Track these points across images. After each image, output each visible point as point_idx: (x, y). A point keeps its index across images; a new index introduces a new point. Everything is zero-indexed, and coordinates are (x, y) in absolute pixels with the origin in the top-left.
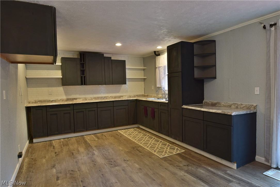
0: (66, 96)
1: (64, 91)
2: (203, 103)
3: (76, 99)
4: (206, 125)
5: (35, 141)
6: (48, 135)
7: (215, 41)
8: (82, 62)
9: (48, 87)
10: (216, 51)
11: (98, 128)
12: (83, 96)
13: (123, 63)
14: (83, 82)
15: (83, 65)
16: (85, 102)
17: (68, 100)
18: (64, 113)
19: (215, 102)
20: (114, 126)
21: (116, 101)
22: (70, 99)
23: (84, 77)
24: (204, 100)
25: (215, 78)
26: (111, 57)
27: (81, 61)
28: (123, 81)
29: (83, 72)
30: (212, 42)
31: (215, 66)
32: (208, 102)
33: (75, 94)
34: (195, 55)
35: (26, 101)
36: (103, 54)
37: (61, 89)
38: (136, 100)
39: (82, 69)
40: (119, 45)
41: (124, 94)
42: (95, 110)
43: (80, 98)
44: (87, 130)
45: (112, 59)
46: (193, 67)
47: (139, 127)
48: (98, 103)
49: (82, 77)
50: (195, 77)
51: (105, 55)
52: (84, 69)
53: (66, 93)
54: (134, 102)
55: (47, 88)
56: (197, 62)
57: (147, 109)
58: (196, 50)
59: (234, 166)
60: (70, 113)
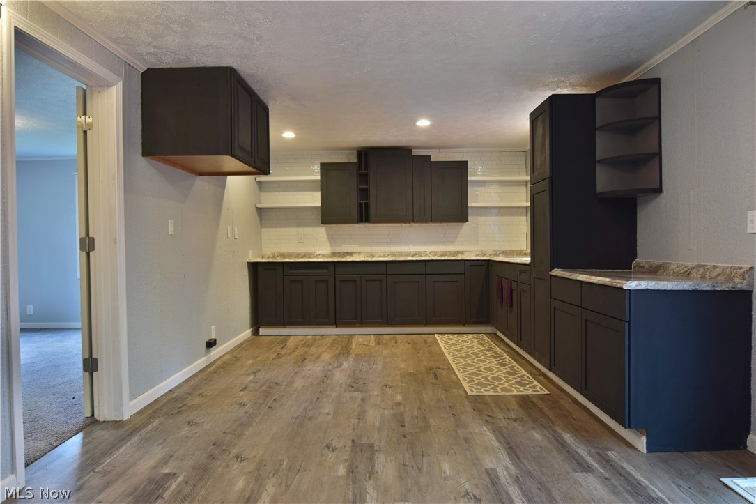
0: (331, 246)
1: (327, 235)
2: (631, 269)
3: (350, 254)
4: (586, 320)
5: (262, 331)
6: (284, 324)
7: (657, 82)
8: (363, 171)
9: (298, 226)
10: (662, 108)
11: (388, 323)
12: (368, 249)
13: (461, 168)
14: (364, 215)
15: (364, 178)
16: (358, 260)
17: (334, 254)
18: (316, 281)
19: (659, 262)
20: (426, 323)
21: (433, 261)
22: (339, 253)
23: (367, 205)
24: (635, 257)
25: (659, 190)
26: (430, 156)
27: (360, 169)
28: (459, 214)
29: (364, 193)
30: (652, 85)
31: (659, 154)
32: (642, 265)
33: (350, 243)
34: (600, 128)
35: (250, 251)
36: (411, 151)
37: (322, 231)
38: (488, 261)
39: (363, 187)
40: (423, 123)
41: (467, 248)
42: (381, 280)
43: (359, 253)
44: (361, 324)
45: (432, 160)
46: (594, 162)
47: (496, 334)
48: (388, 265)
49: (361, 205)
50: (597, 192)
51: (415, 152)
52: (366, 187)
53: (332, 241)
54: (483, 265)
55: (296, 229)
56: (604, 146)
57: (503, 284)
58: (603, 113)
59: (641, 443)
60: (327, 281)
